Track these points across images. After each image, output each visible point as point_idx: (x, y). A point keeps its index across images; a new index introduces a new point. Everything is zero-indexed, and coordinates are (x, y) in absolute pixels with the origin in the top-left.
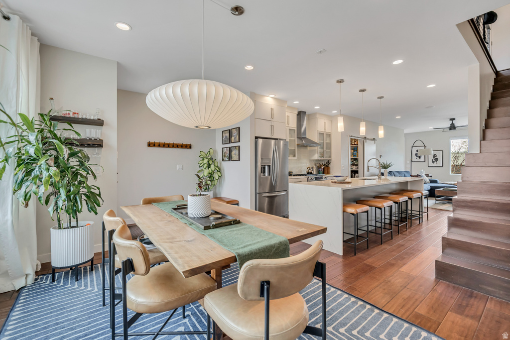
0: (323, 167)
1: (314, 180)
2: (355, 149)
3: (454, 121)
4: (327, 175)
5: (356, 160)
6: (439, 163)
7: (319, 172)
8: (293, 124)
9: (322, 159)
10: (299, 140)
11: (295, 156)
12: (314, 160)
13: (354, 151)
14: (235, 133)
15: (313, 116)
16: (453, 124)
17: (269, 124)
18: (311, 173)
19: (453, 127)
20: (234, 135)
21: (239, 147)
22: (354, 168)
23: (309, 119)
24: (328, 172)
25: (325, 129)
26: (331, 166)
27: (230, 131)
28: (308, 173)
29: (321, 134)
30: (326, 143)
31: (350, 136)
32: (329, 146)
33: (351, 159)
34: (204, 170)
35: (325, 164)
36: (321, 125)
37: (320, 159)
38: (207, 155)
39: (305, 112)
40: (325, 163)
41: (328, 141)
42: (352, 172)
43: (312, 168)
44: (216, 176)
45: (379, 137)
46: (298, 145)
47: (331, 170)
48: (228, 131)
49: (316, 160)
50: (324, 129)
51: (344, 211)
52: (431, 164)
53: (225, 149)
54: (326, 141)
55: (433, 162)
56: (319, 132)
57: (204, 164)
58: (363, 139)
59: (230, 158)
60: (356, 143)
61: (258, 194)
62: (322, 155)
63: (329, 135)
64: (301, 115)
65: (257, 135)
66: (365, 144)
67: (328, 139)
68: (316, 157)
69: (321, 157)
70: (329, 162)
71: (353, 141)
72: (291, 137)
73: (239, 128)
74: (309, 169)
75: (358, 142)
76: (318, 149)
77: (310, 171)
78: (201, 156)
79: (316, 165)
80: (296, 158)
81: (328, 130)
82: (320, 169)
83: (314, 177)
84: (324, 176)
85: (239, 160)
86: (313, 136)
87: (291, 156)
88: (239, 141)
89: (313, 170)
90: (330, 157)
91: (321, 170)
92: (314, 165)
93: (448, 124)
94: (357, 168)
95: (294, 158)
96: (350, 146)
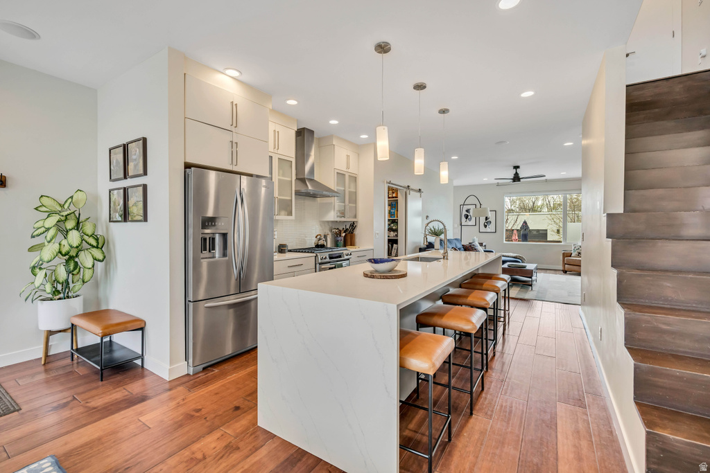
0: (344, 235)
1: (328, 260)
2: (393, 204)
3: (518, 170)
4: (350, 249)
5: (394, 222)
6: (491, 228)
7: (336, 244)
8: (288, 149)
9: (343, 219)
10: (300, 183)
11: (290, 214)
12: (328, 222)
13: (391, 208)
14: (135, 152)
15: (326, 142)
16: (516, 174)
17: (227, 137)
18: (322, 246)
19: (516, 178)
20: (134, 157)
21: (145, 187)
22: (392, 234)
23: (319, 147)
24: (352, 244)
25: (348, 168)
26: (357, 232)
27: (125, 148)
28: (318, 246)
29: (341, 175)
30: (350, 192)
31: (387, 183)
32: (354, 198)
33: (389, 220)
34: (46, 243)
35: (347, 229)
36: (341, 157)
37: (339, 219)
38: (62, 206)
39: (312, 132)
40: (348, 227)
41: (353, 190)
42: (389, 241)
43: (325, 237)
44: (86, 259)
45: (442, 183)
46: (298, 193)
47: (357, 240)
48: (122, 148)
49: (333, 222)
50: (346, 167)
51: (403, 368)
52: (483, 229)
53: (116, 192)
54: (349, 188)
55: (486, 226)
56: (336, 171)
57: (48, 229)
58: (405, 190)
59: (126, 216)
60: (394, 195)
61: (191, 304)
62: (343, 214)
63: (354, 179)
64: (303, 136)
65: (191, 160)
66: (409, 196)
67: (352, 185)
68: (332, 216)
69: (341, 217)
70: (353, 226)
71: (391, 192)
72: (283, 175)
73: (145, 140)
74: (320, 239)
75: (397, 194)
76: (336, 202)
77: (321, 242)
78: (43, 209)
79: (331, 231)
80: (293, 217)
81: (353, 170)
82: (339, 238)
83: (327, 255)
84: (345, 252)
85: (145, 219)
86: (326, 178)
87: (283, 212)
88: (145, 173)
89: (326, 241)
90: (355, 217)
91: (341, 239)
92: (328, 232)
93: (511, 174)
94: (397, 236)
95: (290, 218)
96: (387, 199)
